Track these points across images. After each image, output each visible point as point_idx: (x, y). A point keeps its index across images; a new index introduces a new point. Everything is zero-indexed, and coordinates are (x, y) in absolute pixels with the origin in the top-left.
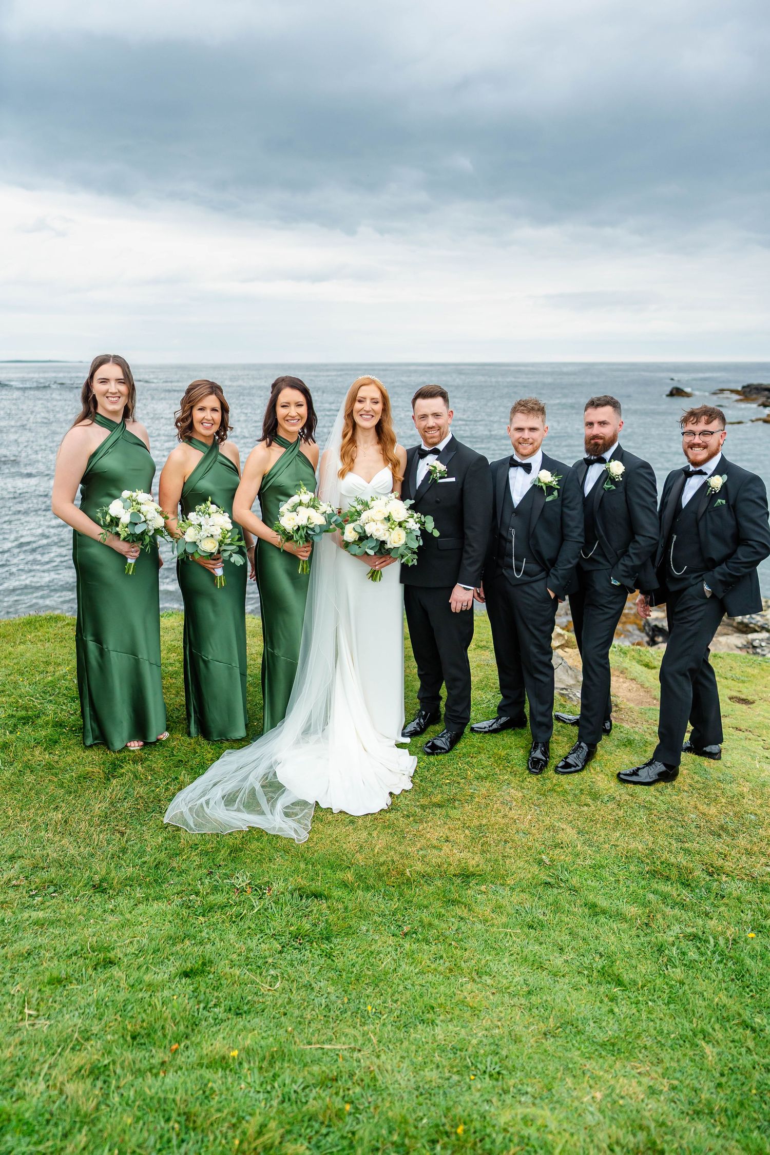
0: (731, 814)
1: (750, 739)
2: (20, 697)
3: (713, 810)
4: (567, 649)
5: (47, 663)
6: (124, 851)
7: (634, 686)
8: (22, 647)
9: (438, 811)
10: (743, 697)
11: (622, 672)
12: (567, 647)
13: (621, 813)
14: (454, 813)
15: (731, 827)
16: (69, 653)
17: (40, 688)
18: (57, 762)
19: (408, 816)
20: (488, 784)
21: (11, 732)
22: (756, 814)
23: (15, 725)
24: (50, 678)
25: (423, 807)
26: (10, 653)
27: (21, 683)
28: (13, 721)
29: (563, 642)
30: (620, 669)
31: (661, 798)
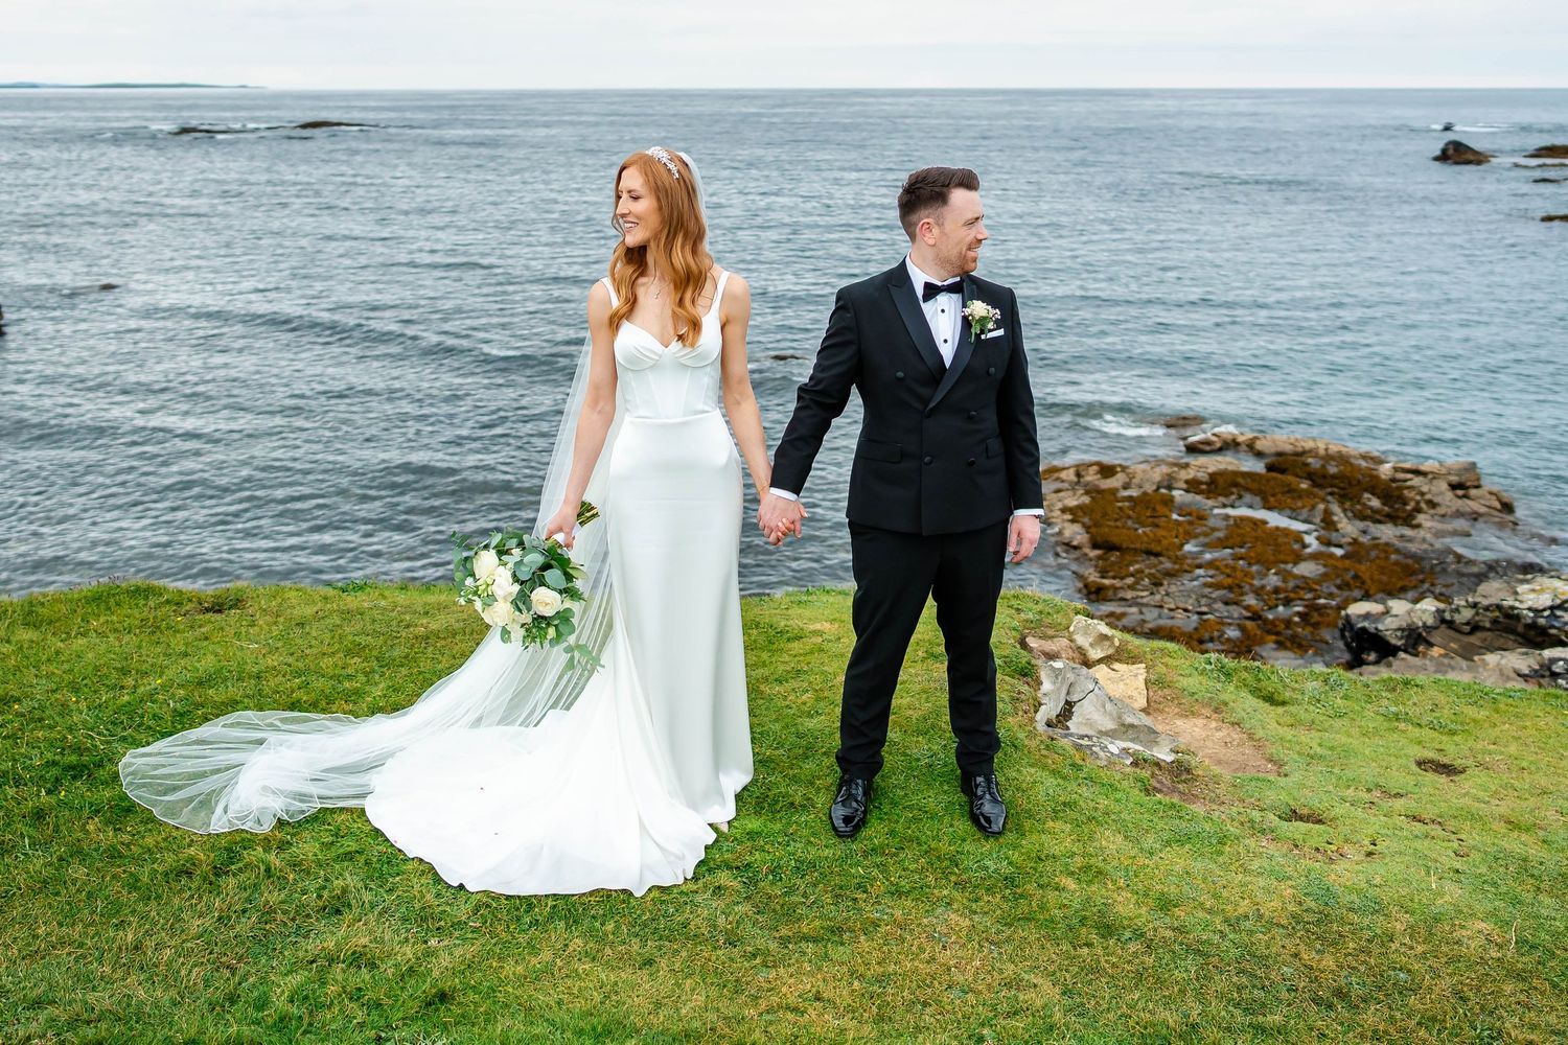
0: (1362, 968)
1: (1433, 838)
2: (70, 729)
3: (1329, 962)
4: (1116, 666)
5: (125, 672)
6: (233, 999)
7: (1236, 736)
8: (81, 641)
9: (810, 948)
10: (1445, 760)
11: (1217, 710)
12: (1117, 660)
13: (1150, 961)
14: (839, 953)
15: (1357, 991)
16: (165, 655)
17: (106, 715)
18: (128, 845)
19: (754, 956)
20: (909, 903)
21: (49, 792)
22: (1409, 971)
23: (57, 779)
24: (126, 698)
25: (784, 942)
26: (57, 653)
27: (74, 707)
28: (54, 772)
29: (1111, 651)
30: (1214, 704)
31: (1231, 936)
